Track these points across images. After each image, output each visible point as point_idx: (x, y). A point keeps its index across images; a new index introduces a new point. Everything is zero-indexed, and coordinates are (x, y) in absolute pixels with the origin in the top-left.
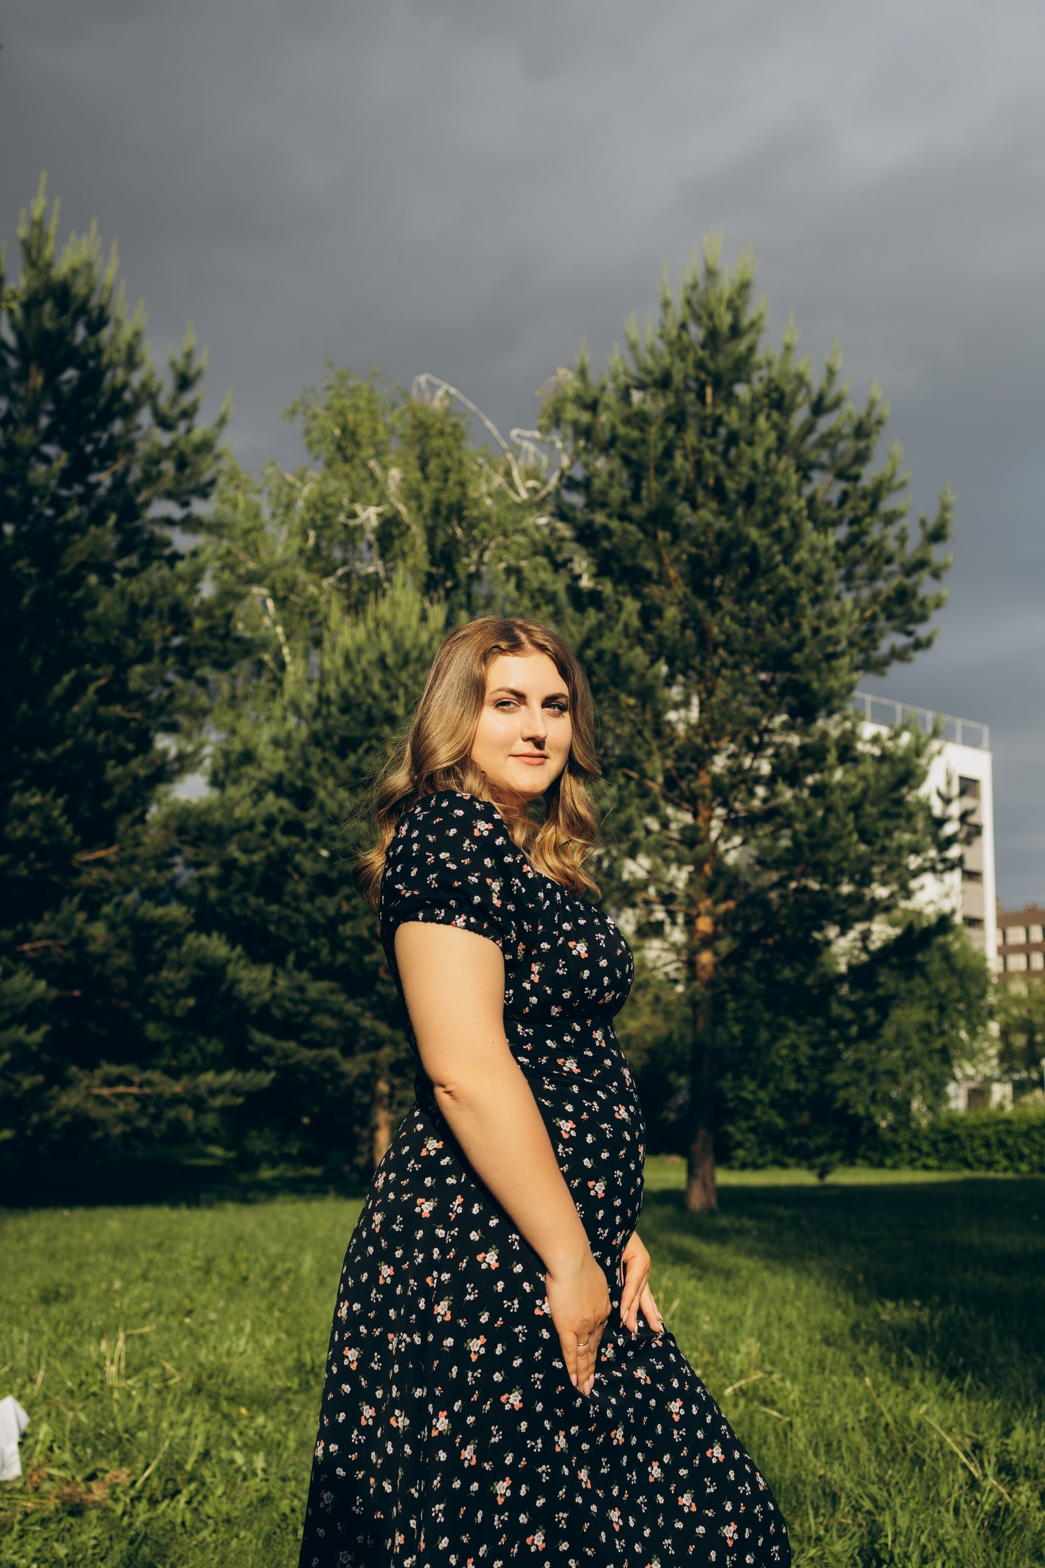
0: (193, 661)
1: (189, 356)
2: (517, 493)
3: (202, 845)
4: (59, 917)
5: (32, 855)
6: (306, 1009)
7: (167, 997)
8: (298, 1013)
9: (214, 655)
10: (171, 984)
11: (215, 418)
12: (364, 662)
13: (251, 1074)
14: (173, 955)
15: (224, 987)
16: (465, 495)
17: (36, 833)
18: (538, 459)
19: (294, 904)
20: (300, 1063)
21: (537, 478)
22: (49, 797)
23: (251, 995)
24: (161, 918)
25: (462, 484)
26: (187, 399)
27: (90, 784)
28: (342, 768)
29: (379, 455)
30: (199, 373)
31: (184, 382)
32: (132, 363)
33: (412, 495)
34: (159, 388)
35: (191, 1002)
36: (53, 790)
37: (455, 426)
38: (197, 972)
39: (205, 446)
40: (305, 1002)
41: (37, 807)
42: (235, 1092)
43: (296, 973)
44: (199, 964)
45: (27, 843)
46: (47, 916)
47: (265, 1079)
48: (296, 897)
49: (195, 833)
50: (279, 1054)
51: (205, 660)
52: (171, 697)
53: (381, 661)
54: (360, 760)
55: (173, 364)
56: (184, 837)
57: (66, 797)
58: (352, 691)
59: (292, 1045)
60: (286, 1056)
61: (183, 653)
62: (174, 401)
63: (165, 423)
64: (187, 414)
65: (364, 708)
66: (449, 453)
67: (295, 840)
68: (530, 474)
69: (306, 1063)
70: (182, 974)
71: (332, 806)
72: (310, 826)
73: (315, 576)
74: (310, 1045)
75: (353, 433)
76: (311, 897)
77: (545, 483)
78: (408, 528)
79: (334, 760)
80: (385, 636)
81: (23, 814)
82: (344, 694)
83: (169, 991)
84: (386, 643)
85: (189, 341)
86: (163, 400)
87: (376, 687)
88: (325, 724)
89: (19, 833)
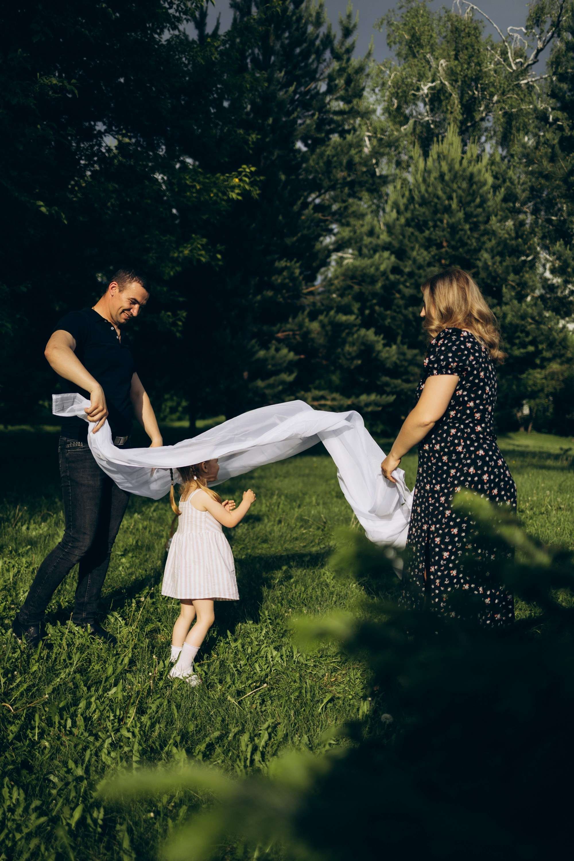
0: (357, 188)
1: (349, 16)
2: (510, 66)
3: (363, 284)
4: (297, 320)
5: (284, 291)
6: (406, 364)
7: (347, 359)
8: (402, 366)
9: (367, 185)
10: (349, 353)
11: (366, 54)
12: (432, 179)
13: (384, 396)
14: (350, 339)
15: (374, 355)
16: (480, 71)
17: (287, 281)
18: (522, 44)
19: (398, 310)
20: (402, 390)
21: (521, 57)
22: (293, 262)
23: (387, 358)
24: (346, 321)
25: (479, 64)
26: (349, 42)
27: (308, 254)
28: (421, 237)
29: (432, 51)
30: (355, 26)
31: (347, 32)
32: (318, 23)
33: (451, 73)
34: (335, 36)
35: (359, 362)
36: (295, 259)
37: (476, 29)
38: (363, 348)
39: (360, 70)
40: (405, 360)
41: (286, 268)
42: (376, 404)
43: (401, 346)
44: (364, 344)
45: (283, 286)
46: (290, 320)
47: (392, 398)
48: (399, 307)
49: (360, 279)
50: (392, 386)
51: (364, 188)
52: (346, 208)
53: (442, 176)
54: (431, 234)
55: (341, 22)
56: (355, 281)
57: (300, 262)
58: (426, 195)
59: (399, 381)
60: (396, 387)
61: (351, 185)
62: (342, 43)
63: (337, 57)
64: (349, 51)
65: (433, 204)
66: (472, 46)
67: (398, 277)
68: (518, 54)
69: (406, 390)
70: (355, 348)
71: (420, 259)
72: (407, 270)
73: (397, 126)
74: (408, 381)
75: (419, 39)
76: (406, 307)
77: (526, 58)
78: (451, 95)
79: (417, 233)
80: (443, 164)
81: (280, 272)
82: (422, 197)
83: (348, 357)
84: (445, 167)
85: (350, 8)
86: (336, 43)
87: (440, 193)
88: (412, 213)
89: (279, 281)
